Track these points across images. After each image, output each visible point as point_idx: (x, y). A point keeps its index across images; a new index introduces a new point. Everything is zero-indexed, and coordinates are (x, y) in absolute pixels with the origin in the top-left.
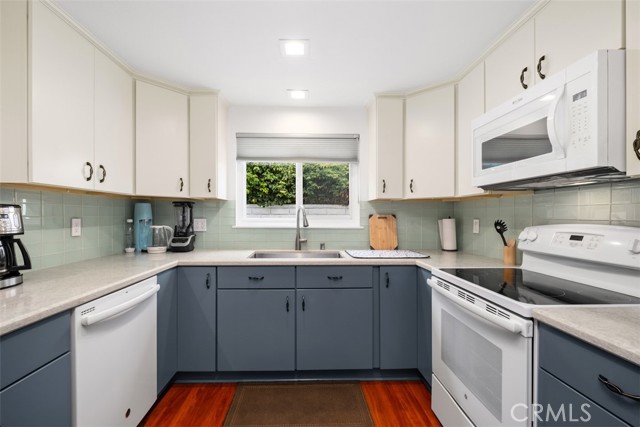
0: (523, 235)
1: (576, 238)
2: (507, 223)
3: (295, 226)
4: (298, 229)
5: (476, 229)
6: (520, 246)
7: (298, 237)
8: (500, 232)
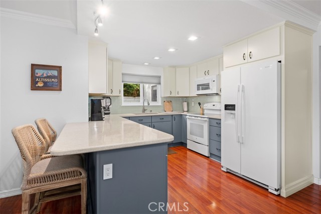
0: (205, 105)
1: (214, 105)
2: (201, 103)
3: (142, 105)
4: (144, 106)
5: (193, 105)
6: (204, 108)
7: (144, 108)
8: (200, 105)
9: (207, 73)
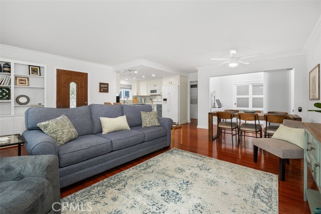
6: (153, 101)
7: (124, 101)
9: (155, 85)
